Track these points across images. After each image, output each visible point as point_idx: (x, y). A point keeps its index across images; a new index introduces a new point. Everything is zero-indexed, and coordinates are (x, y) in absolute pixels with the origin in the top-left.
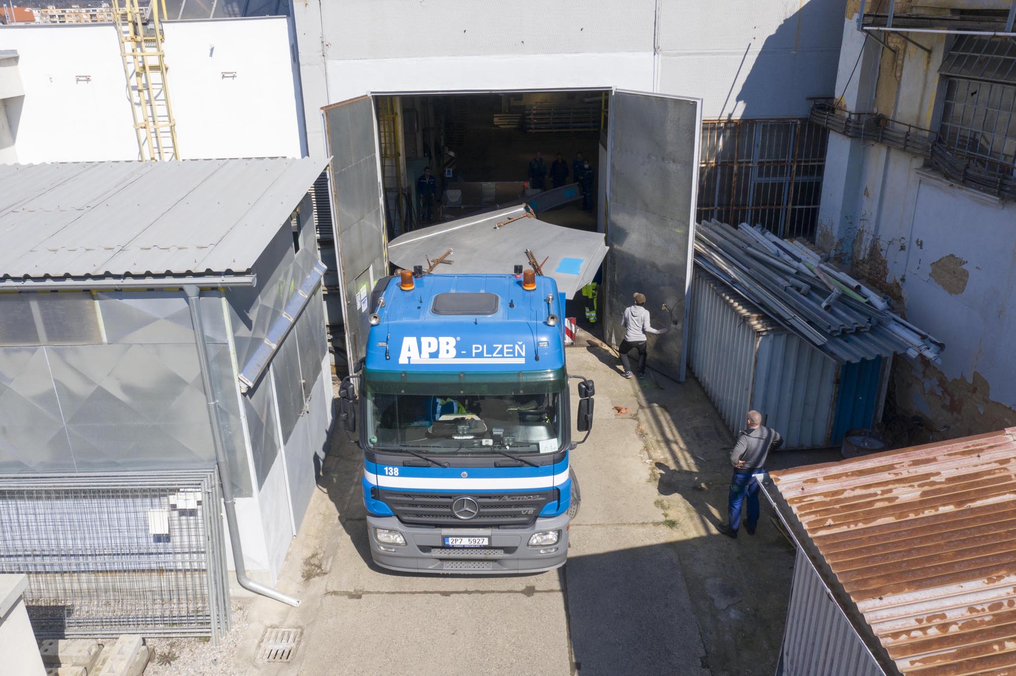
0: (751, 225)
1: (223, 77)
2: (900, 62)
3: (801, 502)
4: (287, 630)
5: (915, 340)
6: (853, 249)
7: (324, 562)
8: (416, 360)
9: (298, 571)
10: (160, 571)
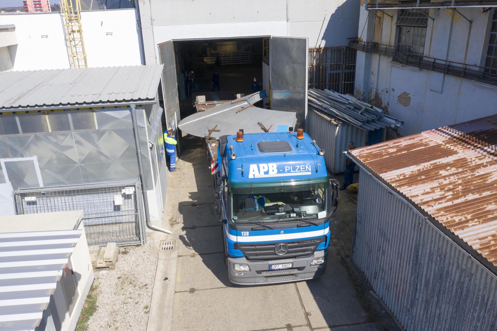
0: (328, 90)
1: (107, 34)
2: (382, 22)
3: (359, 156)
4: (169, 241)
5: (394, 122)
6: (369, 96)
9: (168, 223)
10: (116, 223)
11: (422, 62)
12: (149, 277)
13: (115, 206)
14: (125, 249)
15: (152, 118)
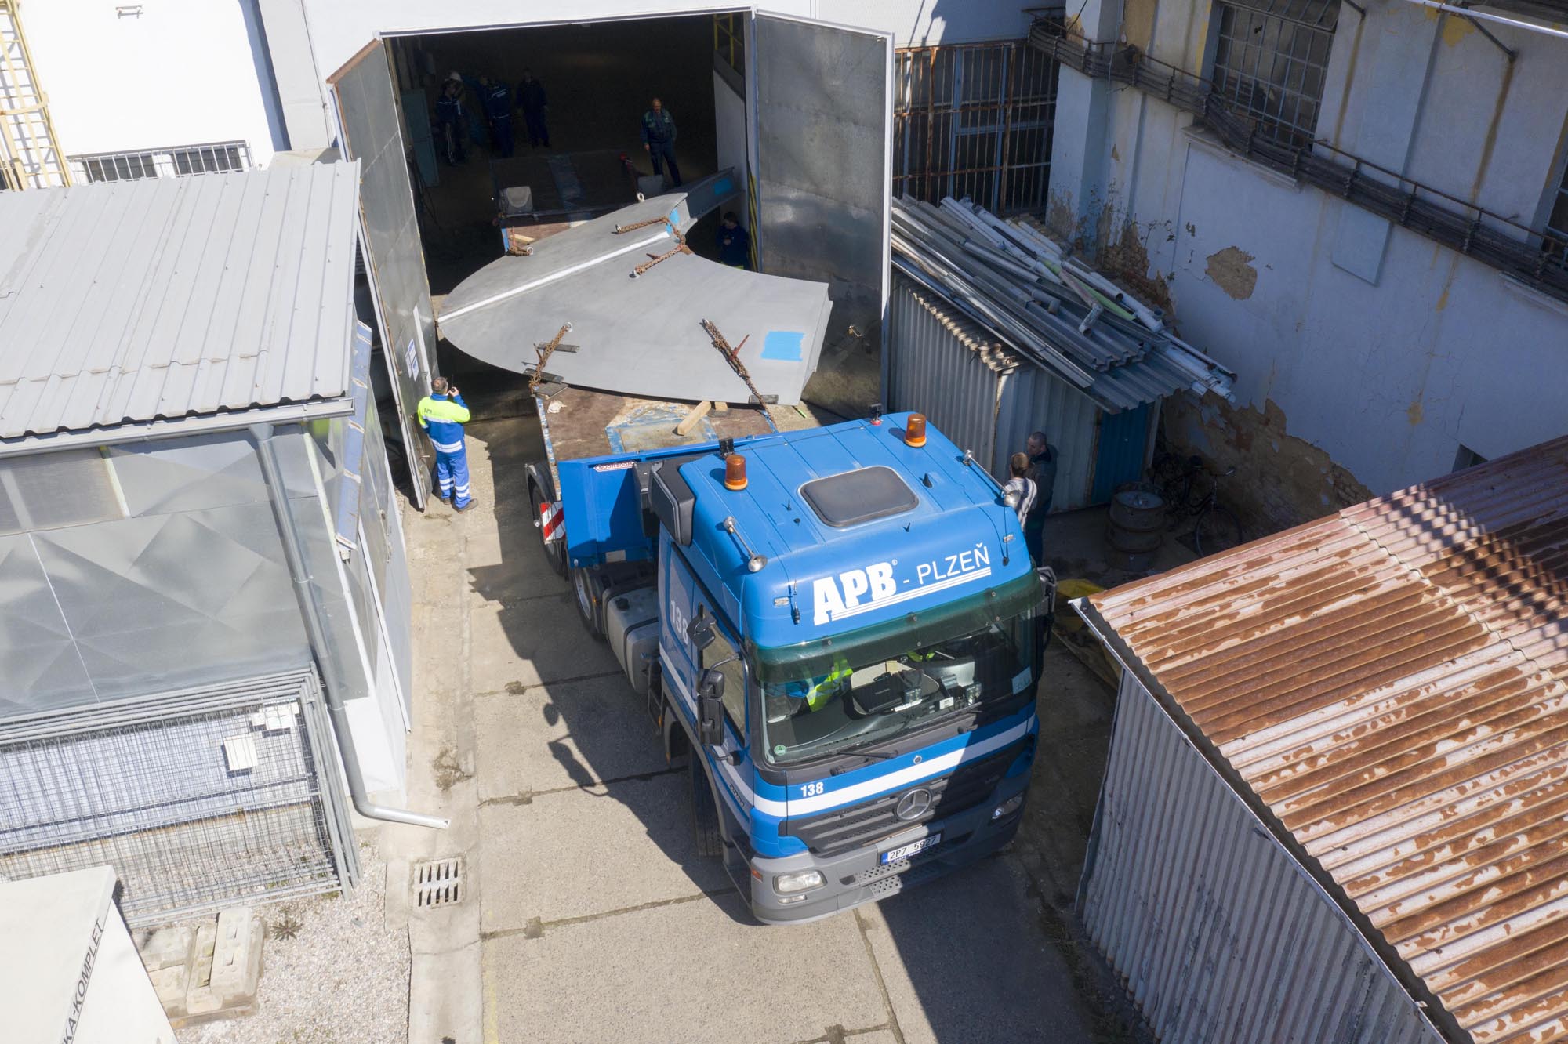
0: (954, 198)
1: (120, 14)
3: (1133, 631)
4: (441, 862)
5: (1201, 371)
6: (1098, 231)
7: (462, 762)
8: (840, 612)
9: (429, 779)
10: (240, 814)
11: (1310, 161)
14: (286, 911)
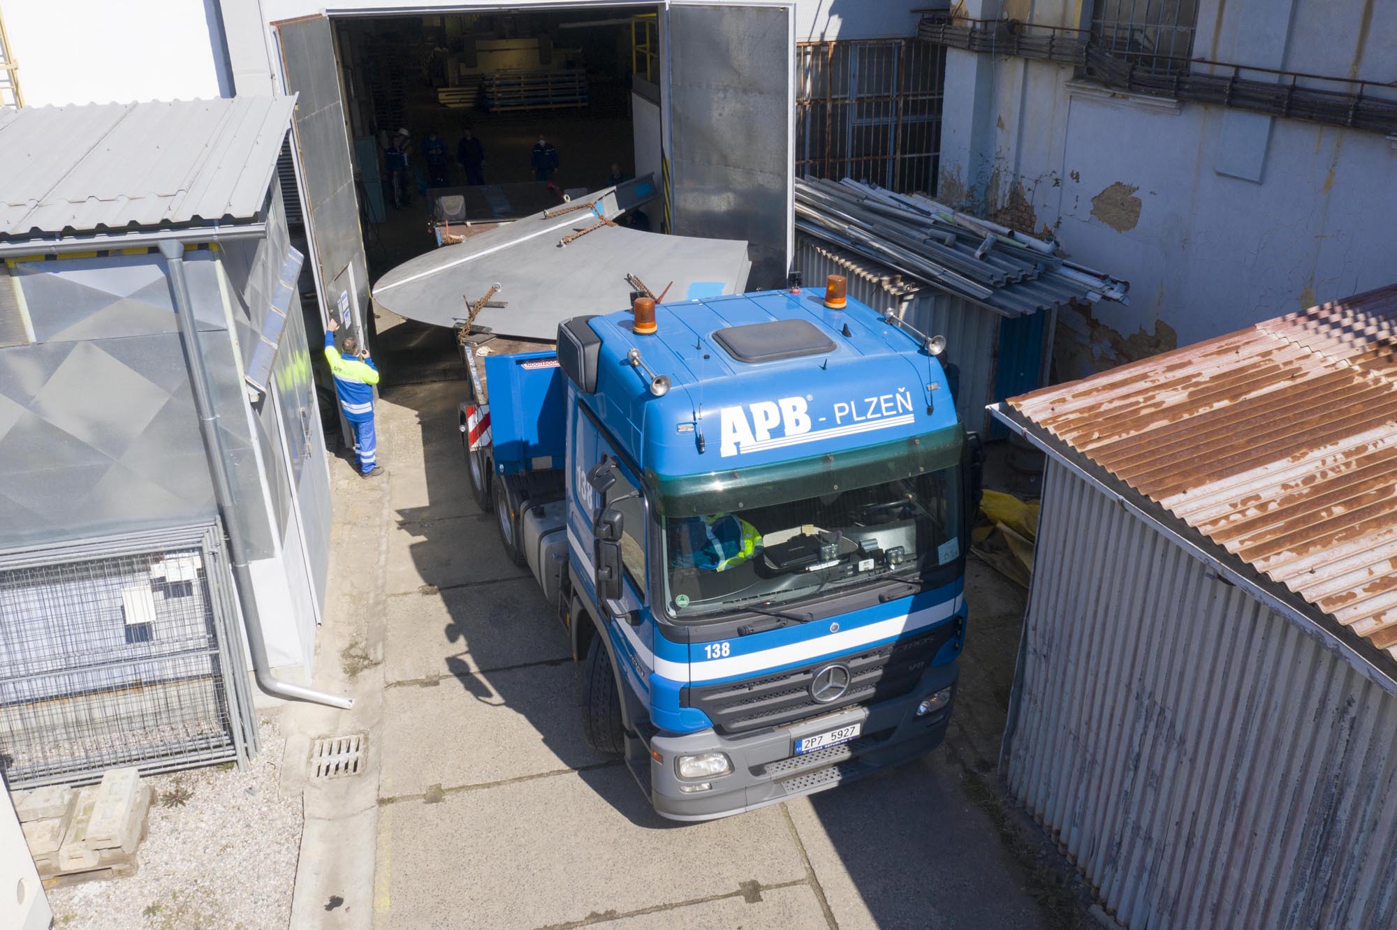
0: (854, 180)
3: (1055, 421)
4: (343, 738)
5: (1094, 283)
6: (987, 199)
7: (371, 652)
9: (337, 666)
10: (138, 685)
11: (1188, 80)
12: (271, 900)
13: (128, 629)
14: (178, 781)
15: (259, 288)
